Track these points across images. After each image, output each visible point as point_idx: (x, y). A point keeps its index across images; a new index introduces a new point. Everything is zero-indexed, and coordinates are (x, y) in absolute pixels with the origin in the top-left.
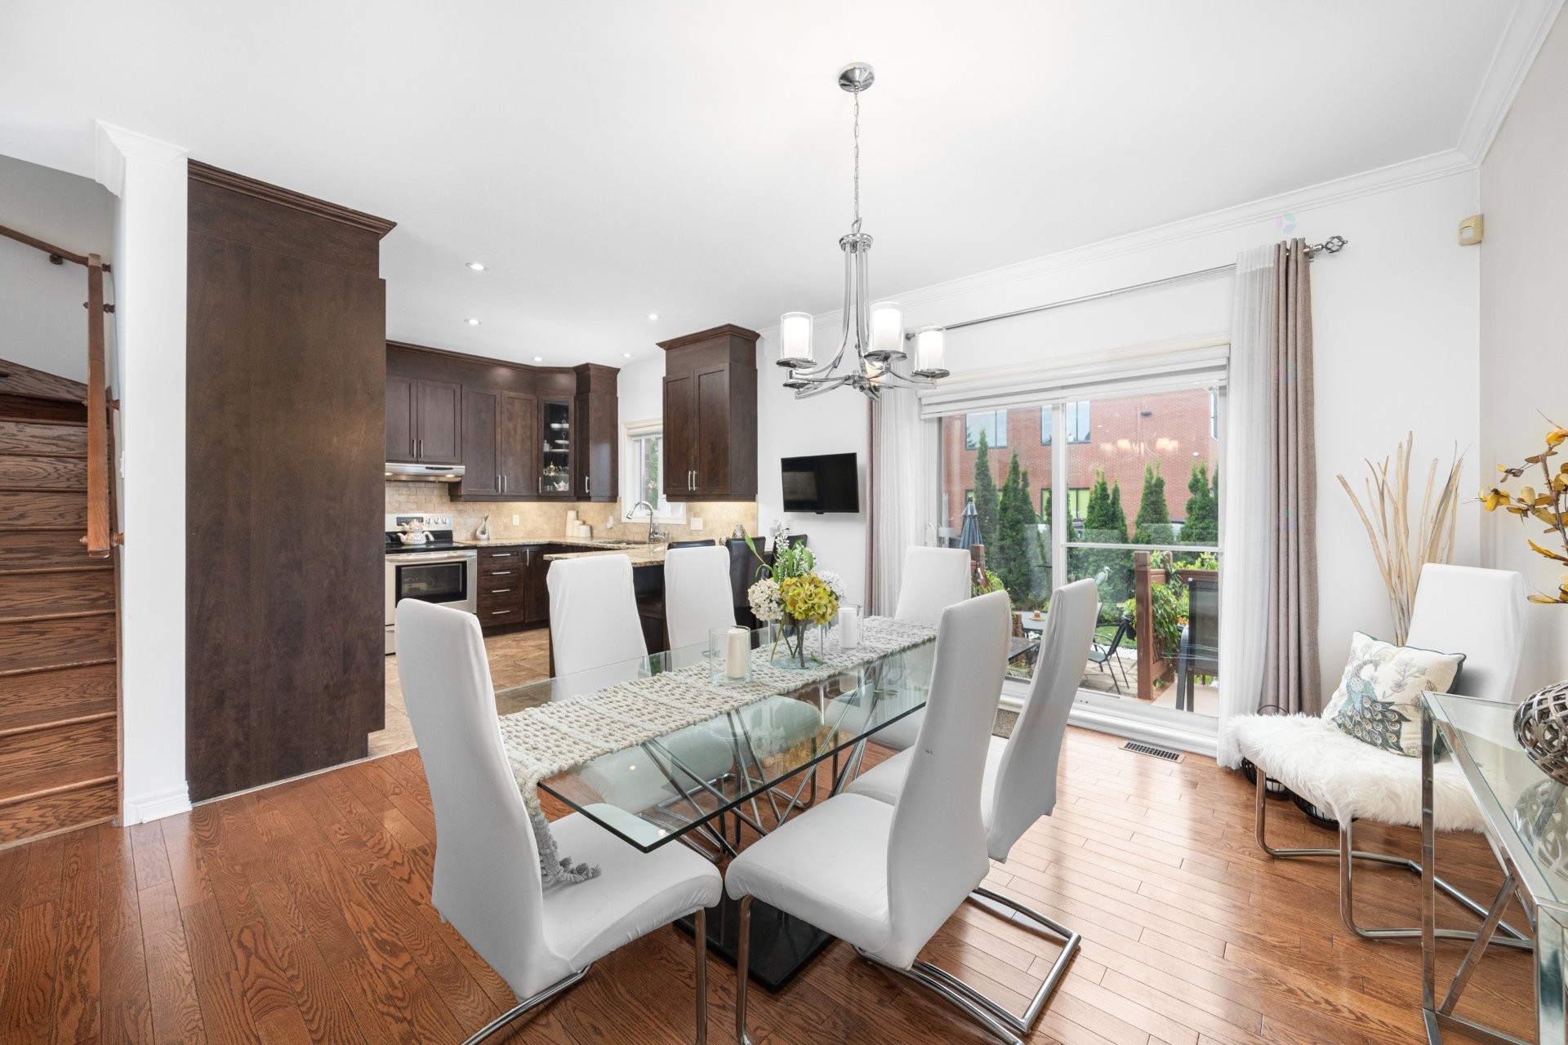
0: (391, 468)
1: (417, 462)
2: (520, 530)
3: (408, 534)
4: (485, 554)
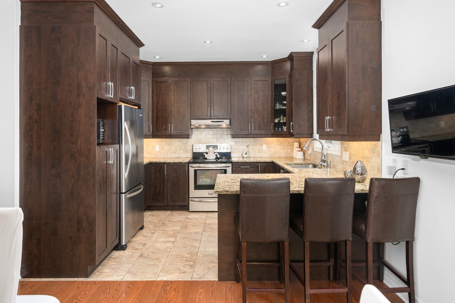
0: (193, 122)
1: (211, 119)
2: (267, 153)
3: (208, 154)
4: (236, 166)
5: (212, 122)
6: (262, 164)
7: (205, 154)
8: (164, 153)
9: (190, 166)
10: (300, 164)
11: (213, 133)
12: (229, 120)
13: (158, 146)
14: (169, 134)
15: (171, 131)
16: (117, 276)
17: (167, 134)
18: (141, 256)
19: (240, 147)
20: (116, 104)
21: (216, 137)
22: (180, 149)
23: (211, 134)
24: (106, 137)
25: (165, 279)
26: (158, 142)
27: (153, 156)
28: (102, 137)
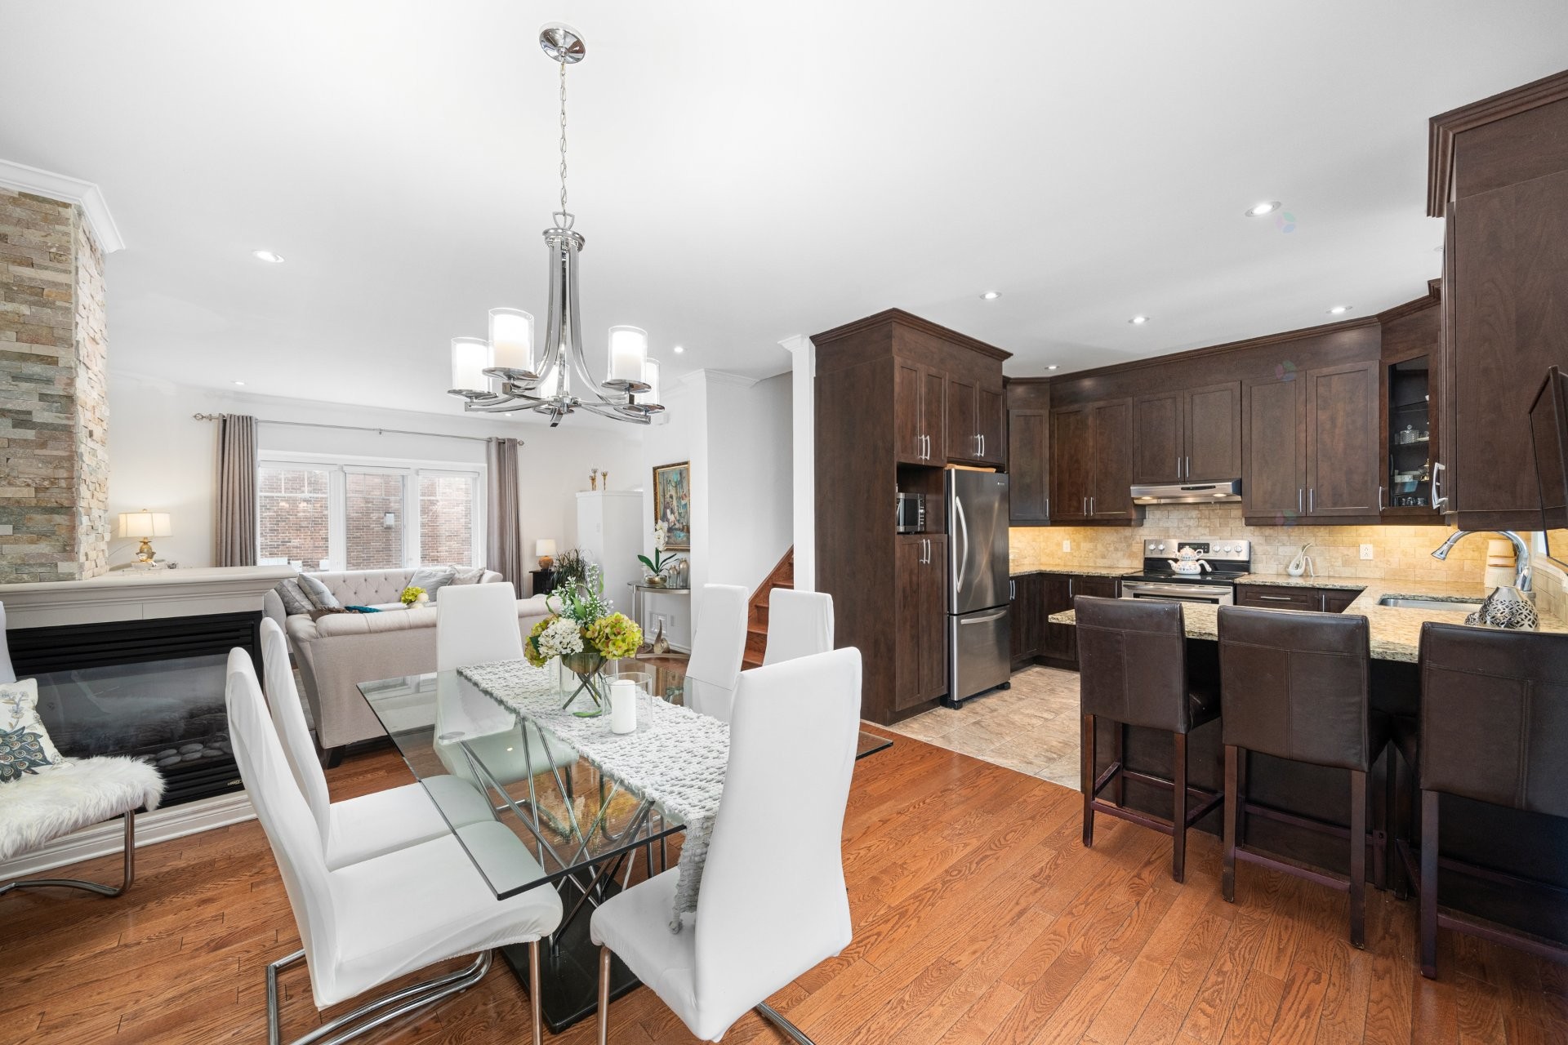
0: (1137, 491)
1: (1184, 482)
2: (1377, 567)
3: (1178, 563)
4: (1248, 594)
5: (1183, 489)
6: (1330, 594)
7: (1170, 561)
8: (1081, 557)
9: (1125, 586)
10: (1453, 599)
11: (1199, 516)
12: (1230, 483)
13: (1069, 542)
14: (1085, 518)
15: (1088, 511)
16: (925, 736)
17: (1081, 518)
18: (977, 723)
19: (1281, 549)
20: (941, 468)
21: (1209, 525)
22: (1116, 550)
23: (1194, 516)
24: (928, 523)
25: (990, 760)
26: (1069, 534)
27: (1058, 561)
28: (921, 521)
